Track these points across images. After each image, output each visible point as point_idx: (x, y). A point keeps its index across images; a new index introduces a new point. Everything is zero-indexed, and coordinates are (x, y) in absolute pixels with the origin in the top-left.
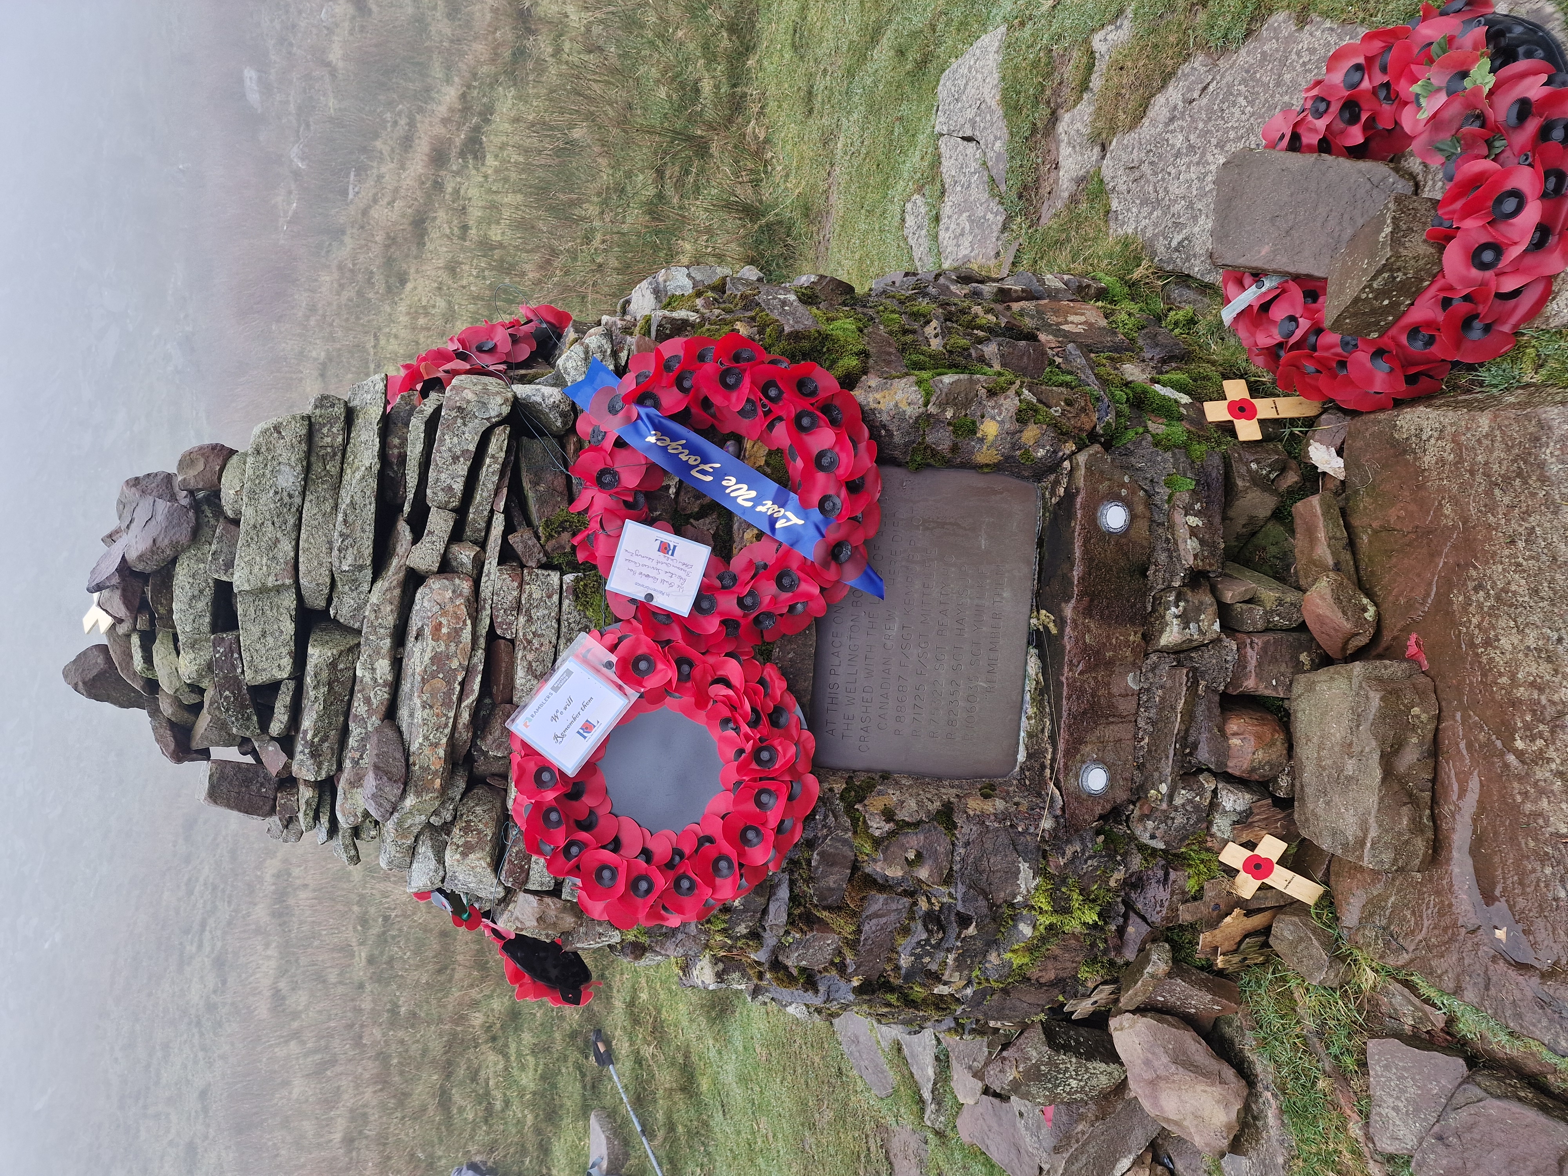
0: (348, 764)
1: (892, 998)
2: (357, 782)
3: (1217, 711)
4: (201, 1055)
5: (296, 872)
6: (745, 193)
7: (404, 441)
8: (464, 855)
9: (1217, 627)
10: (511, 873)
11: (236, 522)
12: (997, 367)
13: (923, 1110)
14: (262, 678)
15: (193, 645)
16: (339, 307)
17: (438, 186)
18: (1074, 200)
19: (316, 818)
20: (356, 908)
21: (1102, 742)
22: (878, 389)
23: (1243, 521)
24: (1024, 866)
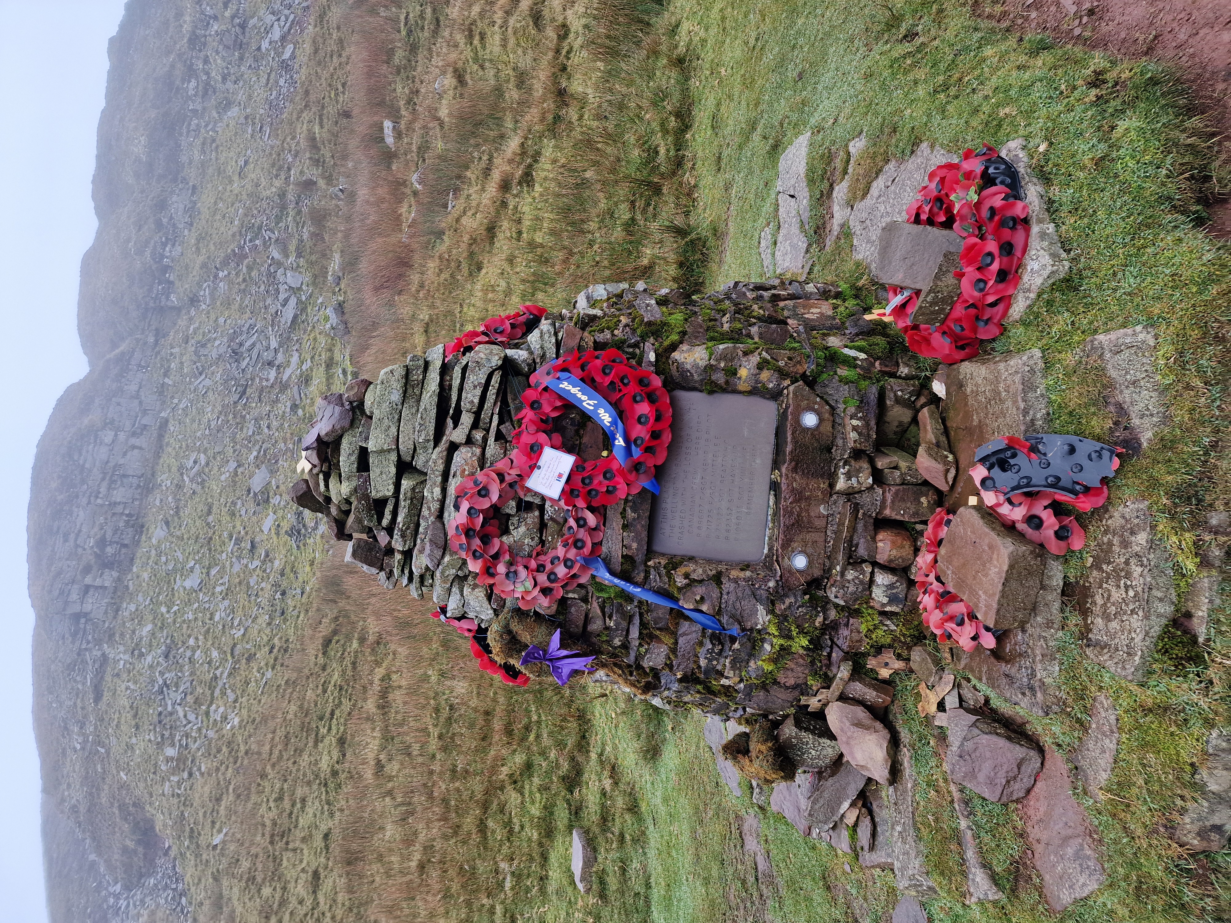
0: (419, 541)
1: (699, 687)
2: (421, 551)
3: (871, 528)
4: (326, 807)
5: (394, 677)
6: (679, 221)
7: (451, 380)
8: (473, 589)
9: (870, 480)
10: (496, 601)
11: (371, 418)
12: (757, 339)
13: (752, 793)
14: (379, 495)
15: (348, 478)
16: (439, 284)
17: (504, 204)
18: (838, 238)
19: (403, 571)
20: (432, 702)
21: (805, 543)
22: (689, 351)
23: (896, 424)
24: (760, 608)
